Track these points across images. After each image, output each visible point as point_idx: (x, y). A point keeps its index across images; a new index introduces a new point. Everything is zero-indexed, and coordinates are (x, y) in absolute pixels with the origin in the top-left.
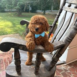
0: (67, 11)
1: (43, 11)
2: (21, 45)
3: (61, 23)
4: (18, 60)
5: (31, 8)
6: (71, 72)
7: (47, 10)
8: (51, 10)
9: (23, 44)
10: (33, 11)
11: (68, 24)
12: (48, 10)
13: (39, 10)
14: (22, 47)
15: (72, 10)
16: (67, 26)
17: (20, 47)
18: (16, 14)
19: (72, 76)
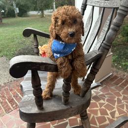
0: (93, 7)
1: (40, 12)
2: (42, 64)
3: (88, 26)
5: (17, 9)
6: (104, 93)
7: (46, 9)
8: (52, 9)
10: (22, 15)
11: (99, 26)
12: (48, 9)
13: (32, 10)
15: (102, 4)
16: (98, 29)
17: (41, 67)
19: (106, 99)
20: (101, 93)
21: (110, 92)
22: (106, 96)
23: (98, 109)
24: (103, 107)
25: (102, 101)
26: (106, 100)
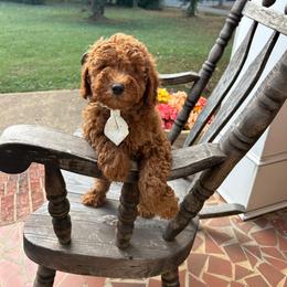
1: (189, 4)
2: (64, 155)
4: (60, 200)
6: (261, 246)
9: (69, 152)
14: (67, 162)
15: (276, 22)
18: (84, 11)
19: (260, 262)
20: (254, 243)
21: (277, 247)
22: (263, 254)
23: (228, 279)
24: (243, 281)
25: (246, 265)
26: (257, 265)
